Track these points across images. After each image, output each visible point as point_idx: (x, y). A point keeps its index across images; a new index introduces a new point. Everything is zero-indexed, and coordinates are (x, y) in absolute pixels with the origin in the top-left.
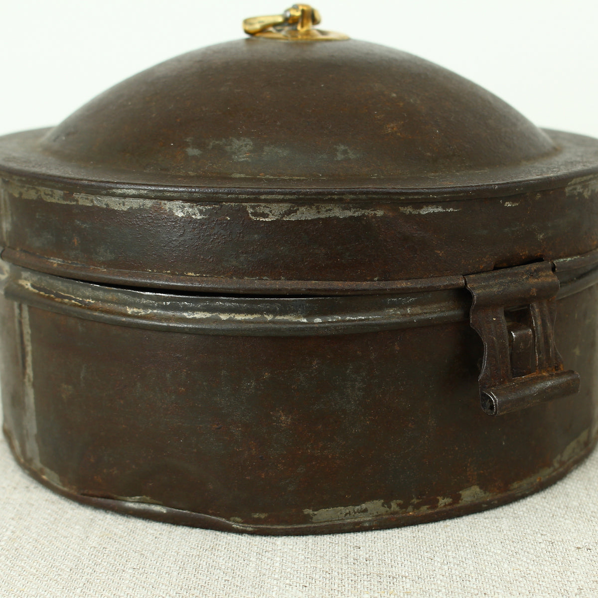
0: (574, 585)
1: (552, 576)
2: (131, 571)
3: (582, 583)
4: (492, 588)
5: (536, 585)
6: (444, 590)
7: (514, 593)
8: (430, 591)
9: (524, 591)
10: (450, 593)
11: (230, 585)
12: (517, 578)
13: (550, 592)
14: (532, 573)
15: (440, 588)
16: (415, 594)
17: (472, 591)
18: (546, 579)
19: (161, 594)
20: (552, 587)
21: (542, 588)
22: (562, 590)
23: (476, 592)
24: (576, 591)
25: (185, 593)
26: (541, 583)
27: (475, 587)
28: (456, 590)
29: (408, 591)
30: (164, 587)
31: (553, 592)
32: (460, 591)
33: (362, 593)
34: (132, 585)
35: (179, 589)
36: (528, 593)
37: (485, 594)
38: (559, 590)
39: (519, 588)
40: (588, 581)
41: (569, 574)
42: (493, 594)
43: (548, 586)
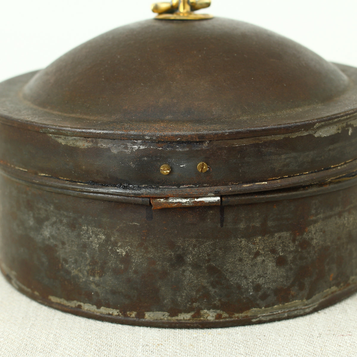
0: (316, 332)
1: (303, 327)
2: (57, 320)
3: (321, 331)
4: (268, 332)
5: (294, 332)
6: (240, 333)
7: (281, 336)
8: (232, 333)
9: (287, 335)
10: (244, 335)
11: (116, 328)
12: (283, 328)
13: (302, 335)
14: (292, 325)
15: (238, 332)
16: (224, 335)
17: (257, 334)
18: (300, 329)
19: (76, 333)
20: (303, 333)
21: (298, 333)
22: (310, 335)
23: (259, 335)
24: (318, 335)
25: (89, 332)
26: (297, 331)
27: (258, 332)
28: (247, 333)
29: (219, 333)
30: (77, 329)
31: (304, 336)
32: (250, 334)
33: (193, 334)
34: (59, 327)
35: (86, 330)
36: (289, 336)
37: (264, 336)
38: (308, 334)
39: (284, 333)
40: (325, 330)
41: (313, 326)
42: (269, 335)
43: (301, 332)
